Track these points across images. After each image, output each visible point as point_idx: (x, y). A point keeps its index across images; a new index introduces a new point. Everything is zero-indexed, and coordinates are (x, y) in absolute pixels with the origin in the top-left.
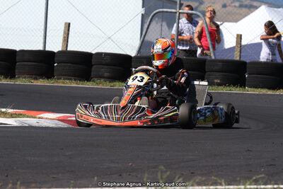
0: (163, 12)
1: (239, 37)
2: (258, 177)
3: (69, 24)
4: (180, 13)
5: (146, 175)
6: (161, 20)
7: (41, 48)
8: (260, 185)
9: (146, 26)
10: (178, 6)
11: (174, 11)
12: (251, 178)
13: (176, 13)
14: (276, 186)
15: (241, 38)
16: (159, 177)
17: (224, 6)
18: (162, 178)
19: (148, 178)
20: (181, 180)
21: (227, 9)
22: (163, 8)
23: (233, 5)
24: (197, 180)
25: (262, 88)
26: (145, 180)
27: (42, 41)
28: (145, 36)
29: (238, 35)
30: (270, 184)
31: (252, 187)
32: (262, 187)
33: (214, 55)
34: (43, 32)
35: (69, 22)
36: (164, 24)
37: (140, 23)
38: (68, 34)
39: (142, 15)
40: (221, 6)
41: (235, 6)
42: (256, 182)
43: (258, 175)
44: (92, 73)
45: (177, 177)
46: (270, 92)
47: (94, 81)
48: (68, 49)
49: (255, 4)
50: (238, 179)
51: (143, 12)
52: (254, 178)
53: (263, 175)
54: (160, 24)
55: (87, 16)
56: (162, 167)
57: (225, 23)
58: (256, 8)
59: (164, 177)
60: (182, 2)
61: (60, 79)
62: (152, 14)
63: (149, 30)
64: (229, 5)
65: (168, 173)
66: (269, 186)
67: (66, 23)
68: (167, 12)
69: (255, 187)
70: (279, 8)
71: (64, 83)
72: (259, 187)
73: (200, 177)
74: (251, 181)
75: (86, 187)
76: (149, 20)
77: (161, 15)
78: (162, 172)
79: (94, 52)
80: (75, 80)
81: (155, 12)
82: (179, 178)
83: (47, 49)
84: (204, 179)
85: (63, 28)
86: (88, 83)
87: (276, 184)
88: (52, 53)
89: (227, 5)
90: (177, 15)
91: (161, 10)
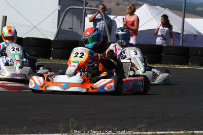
0: (74, 8)
2: (141, 126)
3: (6, 17)
4: (86, 9)
5: (61, 125)
6: (72, 14)
8: (142, 131)
9: (61, 18)
10: (84, 5)
11: (81, 7)
12: (136, 127)
13: (83, 9)
14: (154, 133)
16: (70, 127)
17: (118, 4)
18: (72, 127)
19: (62, 127)
20: (86, 128)
21: (119, 6)
22: (74, 6)
23: (124, 3)
24: (98, 129)
26: (60, 128)
28: (60, 26)
30: (150, 131)
31: (137, 133)
32: (144, 133)
33: (110, 39)
35: (6, 15)
36: (75, 17)
37: (57, 16)
39: (59, 10)
40: (115, 4)
41: (125, 5)
42: (140, 130)
43: (141, 124)
45: (83, 126)
49: (140, 3)
50: (127, 128)
51: (60, 9)
52: (138, 127)
53: (144, 125)
54: (71, 17)
55: (19, 11)
56: (72, 119)
57: (118, 17)
58: (140, 6)
59: (74, 126)
60: (87, 1)
62: (66, 10)
63: (64, 21)
64: (121, 4)
65: (77, 123)
66: (149, 133)
67: (3, 16)
68: (77, 8)
69: (139, 133)
70: (157, 6)
72: (142, 133)
73: (99, 127)
74: (136, 128)
75: (18, 134)
76: (64, 14)
77: (72, 10)
78: (72, 123)
79: (24, 37)
81: (70, 7)
82: (85, 127)
84: (102, 127)
85: (2, 20)
87: (154, 131)
89: (120, 3)
90: (84, 10)
91: (72, 7)
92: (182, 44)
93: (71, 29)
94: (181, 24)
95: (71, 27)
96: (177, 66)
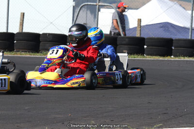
0: (87, 5)
1: (140, 21)
3: (24, 13)
4: (99, 5)
6: (86, 10)
7: (5, 31)
9: (76, 15)
10: (98, 1)
13: (96, 5)
15: (141, 21)
25: (156, 55)
27: (6, 25)
28: (76, 21)
29: (138, 19)
34: (6, 19)
36: (89, 12)
37: (72, 12)
38: (23, 20)
39: (74, 6)
44: (41, 47)
46: (161, 58)
47: (41, 53)
48: (24, 31)
54: (86, 13)
57: (129, 10)
61: (19, 51)
62: (80, 6)
63: (78, 17)
67: (21, 13)
68: (90, 5)
71: (21, 54)
76: (78, 10)
77: (86, 7)
79: (41, 33)
80: (29, 52)
81: (84, 4)
83: (9, 31)
85: (20, 17)
86: (38, 54)
88: (12, 34)
90: (98, 6)
91: (86, 3)
92: (191, 37)
93: (86, 24)
94: (190, 18)
95: (85, 23)
96: (187, 59)
